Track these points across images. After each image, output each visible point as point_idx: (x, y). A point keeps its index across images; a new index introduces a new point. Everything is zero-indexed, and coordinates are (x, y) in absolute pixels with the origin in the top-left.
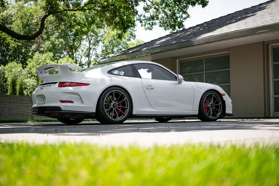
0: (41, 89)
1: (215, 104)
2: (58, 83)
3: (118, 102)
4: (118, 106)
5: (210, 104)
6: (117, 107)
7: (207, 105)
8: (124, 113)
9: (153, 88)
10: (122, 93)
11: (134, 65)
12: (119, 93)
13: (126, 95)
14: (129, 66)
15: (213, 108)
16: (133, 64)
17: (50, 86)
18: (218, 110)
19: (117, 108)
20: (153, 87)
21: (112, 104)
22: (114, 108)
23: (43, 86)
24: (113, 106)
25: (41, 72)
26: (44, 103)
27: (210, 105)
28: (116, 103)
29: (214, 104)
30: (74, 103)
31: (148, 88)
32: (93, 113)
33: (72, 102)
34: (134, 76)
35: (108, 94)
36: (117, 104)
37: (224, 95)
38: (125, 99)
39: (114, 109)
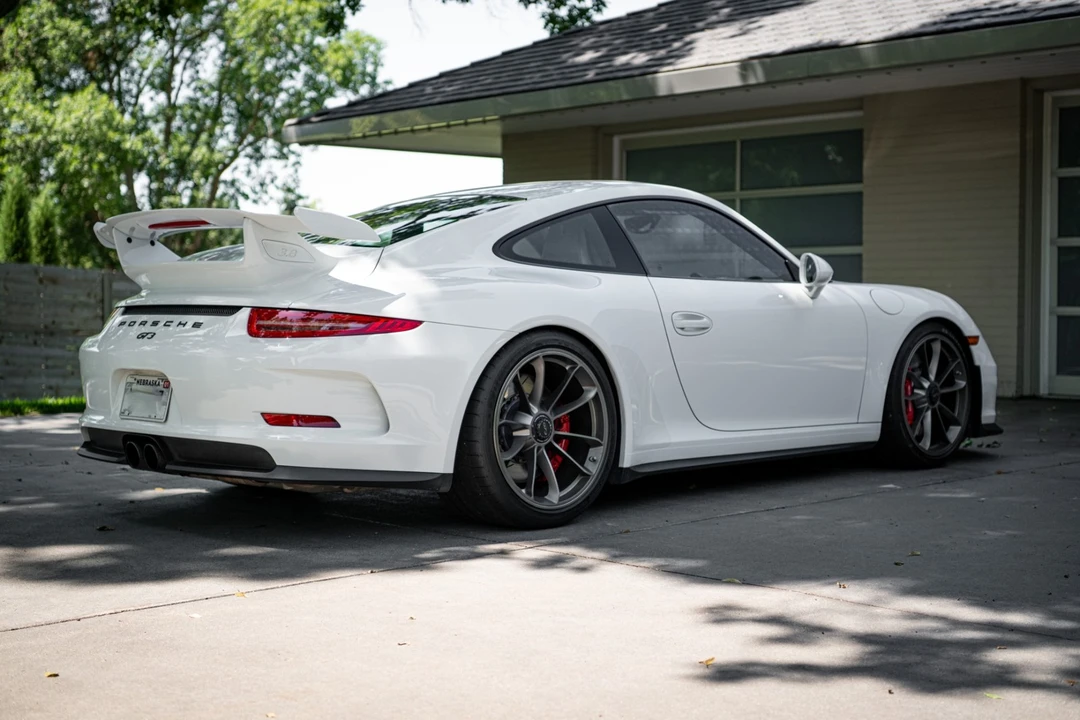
0: (142, 336)
1: (942, 387)
2: (244, 315)
3: (555, 410)
4: (554, 432)
5: (926, 385)
6: (551, 439)
7: (912, 389)
8: (583, 466)
9: (704, 329)
10: (581, 364)
11: (610, 206)
12: (562, 364)
13: (596, 375)
14: (589, 216)
15: (936, 406)
16: (605, 204)
17: (197, 325)
18: (953, 411)
19: (550, 443)
20: (705, 320)
21: (528, 420)
22: (536, 444)
23: (155, 324)
24: (535, 429)
25: (129, 240)
26: (161, 414)
27: (922, 393)
28: (548, 413)
29: (938, 385)
30: (338, 426)
31: (682, 329)
32: (444, 476)
33: (328, 422)
34: (613, 264)
35: (515, 371)
36: (553, 418)
37: (975, 340)
38: (592, 395)
39: (539, 448)
